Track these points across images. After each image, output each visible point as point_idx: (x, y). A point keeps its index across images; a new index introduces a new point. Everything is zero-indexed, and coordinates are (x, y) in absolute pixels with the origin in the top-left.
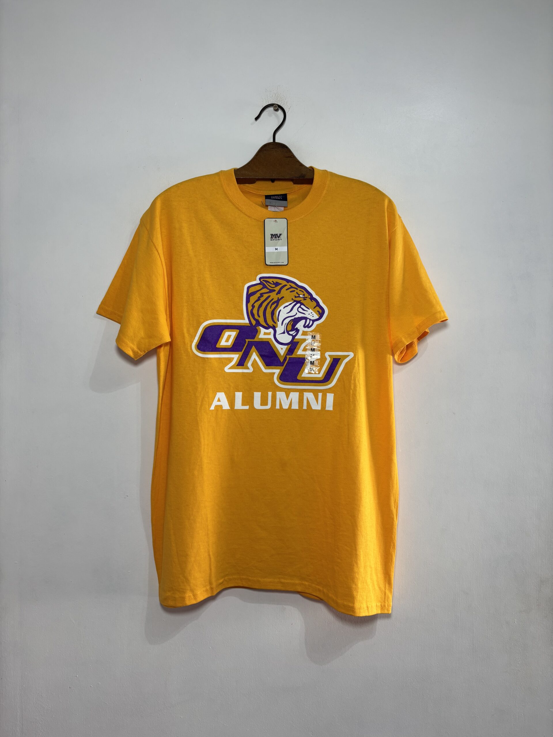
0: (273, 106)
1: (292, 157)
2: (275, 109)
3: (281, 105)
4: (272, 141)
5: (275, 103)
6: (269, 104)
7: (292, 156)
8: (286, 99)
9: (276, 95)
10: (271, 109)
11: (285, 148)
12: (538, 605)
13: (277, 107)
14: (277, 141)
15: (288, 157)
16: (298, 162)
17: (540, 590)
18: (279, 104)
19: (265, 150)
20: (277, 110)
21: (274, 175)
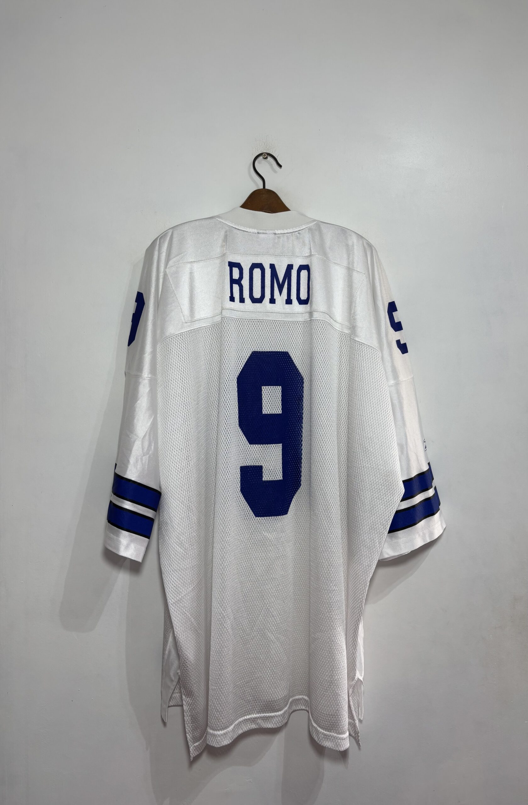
2: (265, 157)
3: (271, 153)
4: (261, 188)
5: (264, 152)
8: (274, 148)
9: (265, 144)
10: (261, 158)
12: (512, 622)
13: (266, 155)
14: (266, 188)
17: (514, 607)
18: (268, 152)
20: (266, 158)
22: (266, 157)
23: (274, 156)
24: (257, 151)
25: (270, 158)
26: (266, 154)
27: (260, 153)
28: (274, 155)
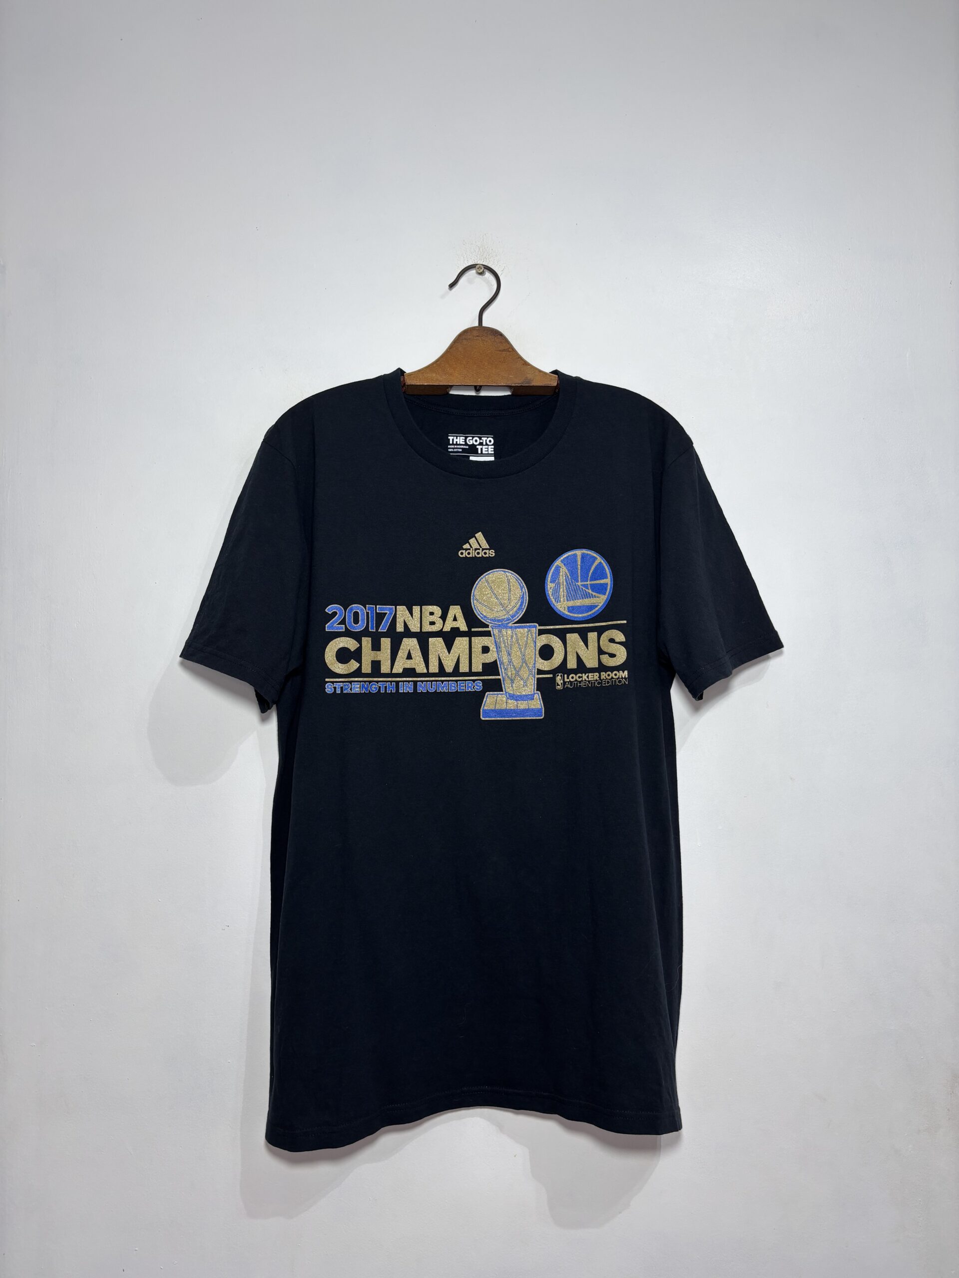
0: (475, 267)
1: (510, 350)
2: (479, 272)
3: (489, 265)
4: (477, 324)
5: (478, 263)
6: (470, 264)
7: (509, 348)
8: (496, 256)
9: (481, 249)
10: (473, 272)
11: (499, 336)
13: (483, 269)
14: (485, 324)
15: (503, 351)
16: (520, 358)
18: (486, 264)
19: (466, 339)
20: (481, 274)
21: (479, 379)
22: (481, 271)
23: (495, 271)
24: (466, 262)
25: (488, 275)
26: (482, 267)
27: (472, 264)
28: (494, 269)
